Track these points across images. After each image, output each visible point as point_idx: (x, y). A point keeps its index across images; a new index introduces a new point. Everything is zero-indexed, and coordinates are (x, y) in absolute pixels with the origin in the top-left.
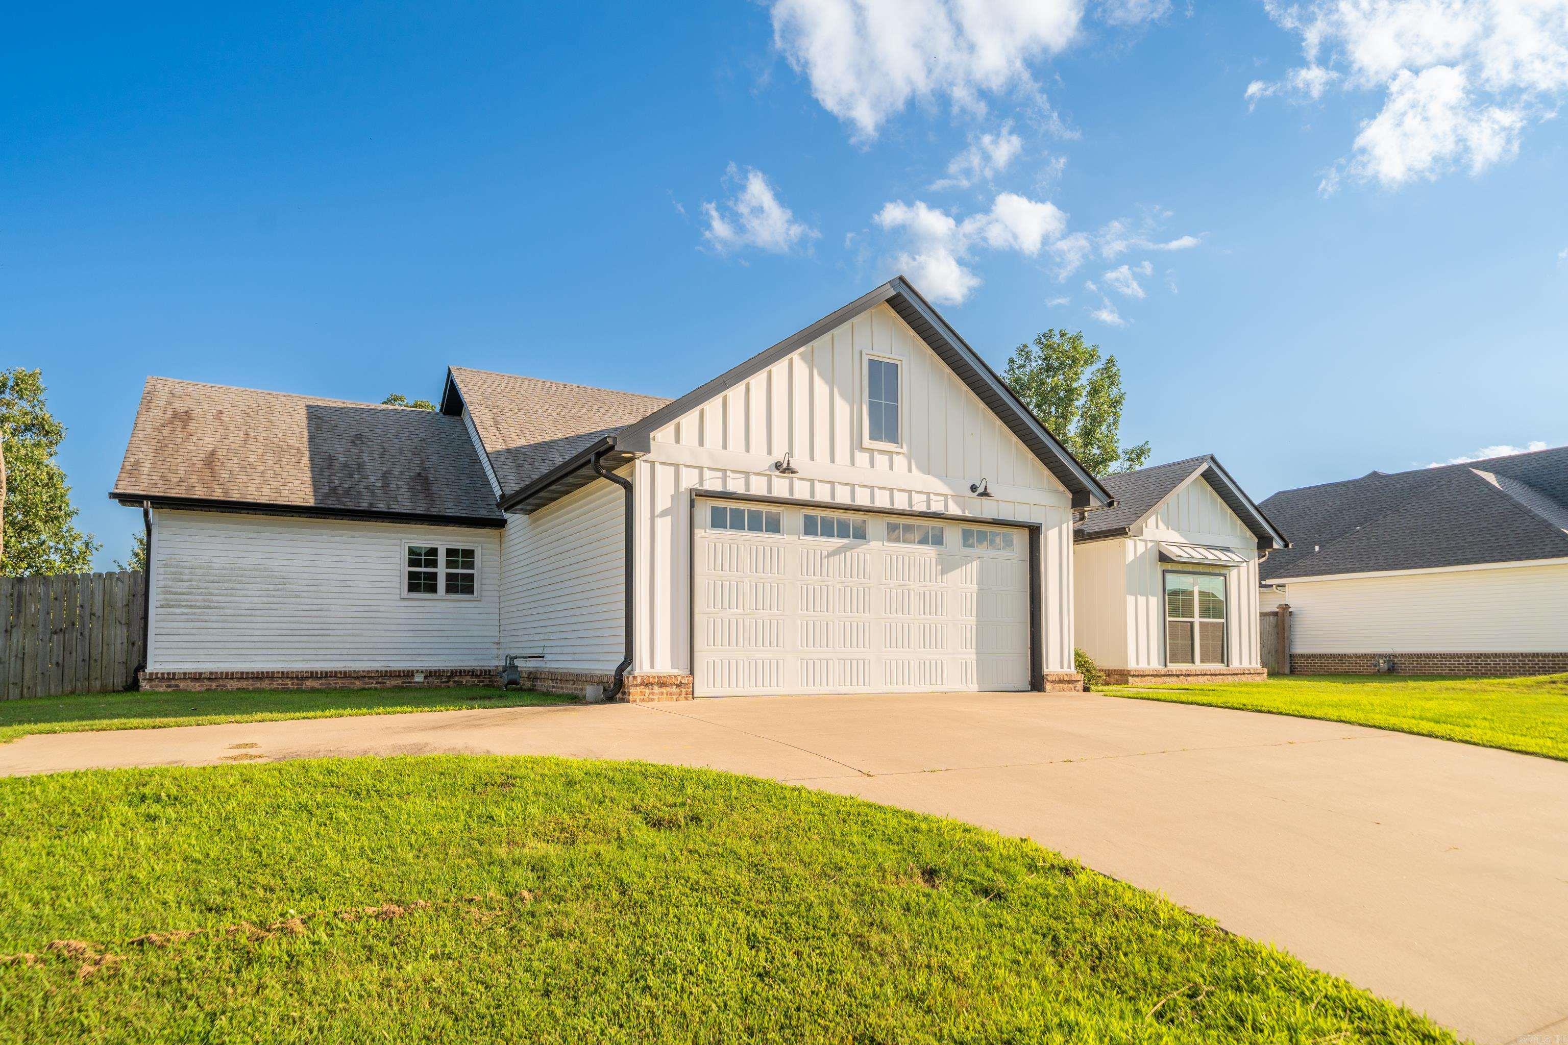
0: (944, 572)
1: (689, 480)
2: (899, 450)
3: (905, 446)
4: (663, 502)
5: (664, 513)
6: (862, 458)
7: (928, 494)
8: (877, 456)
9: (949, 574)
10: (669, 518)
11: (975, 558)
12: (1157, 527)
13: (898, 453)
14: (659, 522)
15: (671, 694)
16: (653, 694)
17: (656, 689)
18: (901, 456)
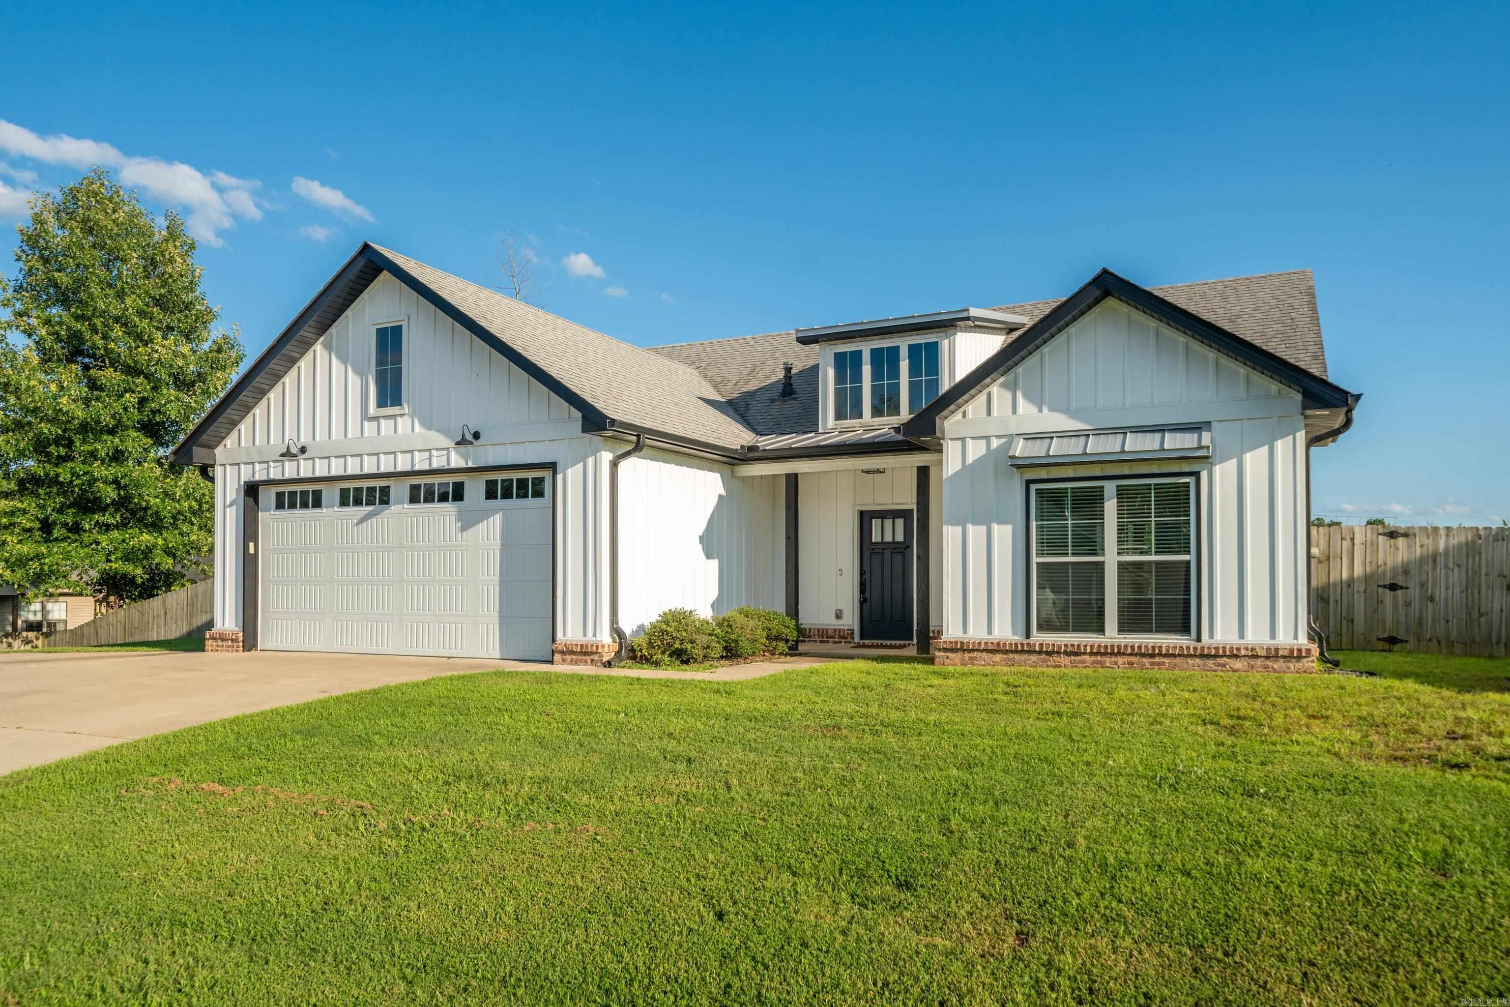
0: (464, 529)
1: (246, 474)
2: (402, 412)
3: (406, 406)
4: (231, 496)
5: (231, 505)
6: (370, 428)
7: (429, 450)
8: (382, 421)
9: (469, 531)
10: (234, 507)
11: (497, 511)
12: (1014, 411)
13: (402, 415)
14: (228, 509)
15: (228, 647)
16: (217, 646)
17: (220, 643)
18: (405, 417)
